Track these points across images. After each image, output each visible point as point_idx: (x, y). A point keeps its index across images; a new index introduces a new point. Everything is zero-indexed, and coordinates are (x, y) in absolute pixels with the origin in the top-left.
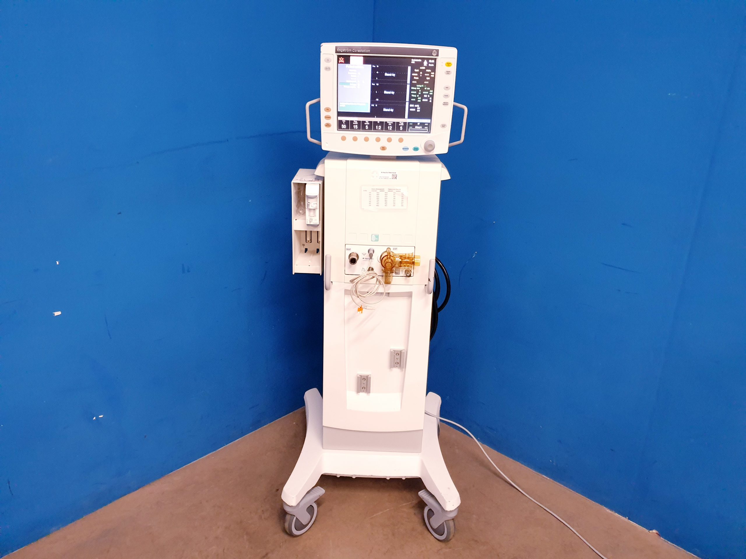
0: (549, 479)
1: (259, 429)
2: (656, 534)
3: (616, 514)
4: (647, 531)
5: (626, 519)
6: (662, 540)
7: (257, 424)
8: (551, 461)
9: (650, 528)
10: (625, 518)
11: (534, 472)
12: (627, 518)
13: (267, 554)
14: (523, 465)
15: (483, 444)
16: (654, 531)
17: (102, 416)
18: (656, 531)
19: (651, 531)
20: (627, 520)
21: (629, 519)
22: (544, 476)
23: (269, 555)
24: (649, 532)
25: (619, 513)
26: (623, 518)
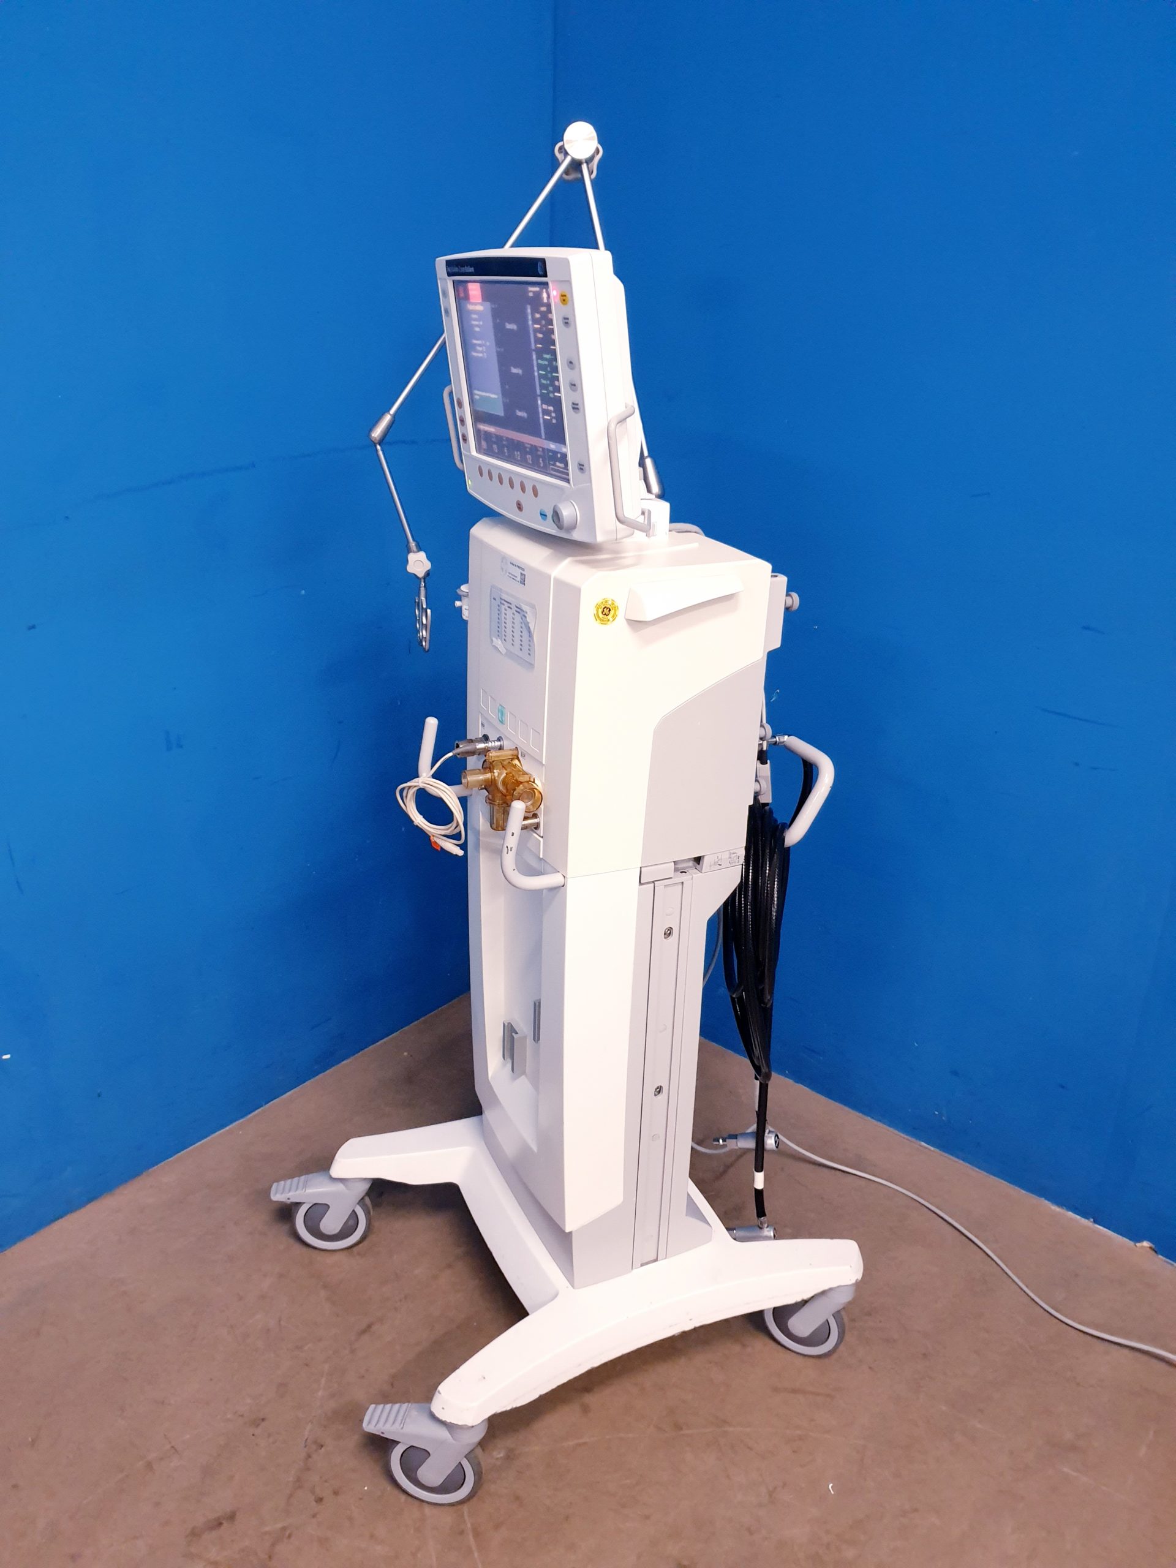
0: (932, 1148)
1: (331, 1070)
2: (1148, 1249)
3: (1070, 1213)
4: (1131, 1243)
5: (1088, 1223)
6: (1162, 1260)
7: (326, 1060)
8: (937, 1113)
9: (1136, 1238)
10: (1086, 1221)
11: (906, 1137)
12: (1092, 1220)
13: (369, 1326)
14: (879, 1124)
15: (797, 1082)
16: (1146, 1244)
17: (8, 1056)
18: (1150, 1243)
19: (1138, 1244)
20: (1091, 1224)
21: (1095, 1222)
22: (923, 1144)
23: (374, 1328)
24: (1136, 1246)
25: (1076, 1210)
26: (1084, 1221)
